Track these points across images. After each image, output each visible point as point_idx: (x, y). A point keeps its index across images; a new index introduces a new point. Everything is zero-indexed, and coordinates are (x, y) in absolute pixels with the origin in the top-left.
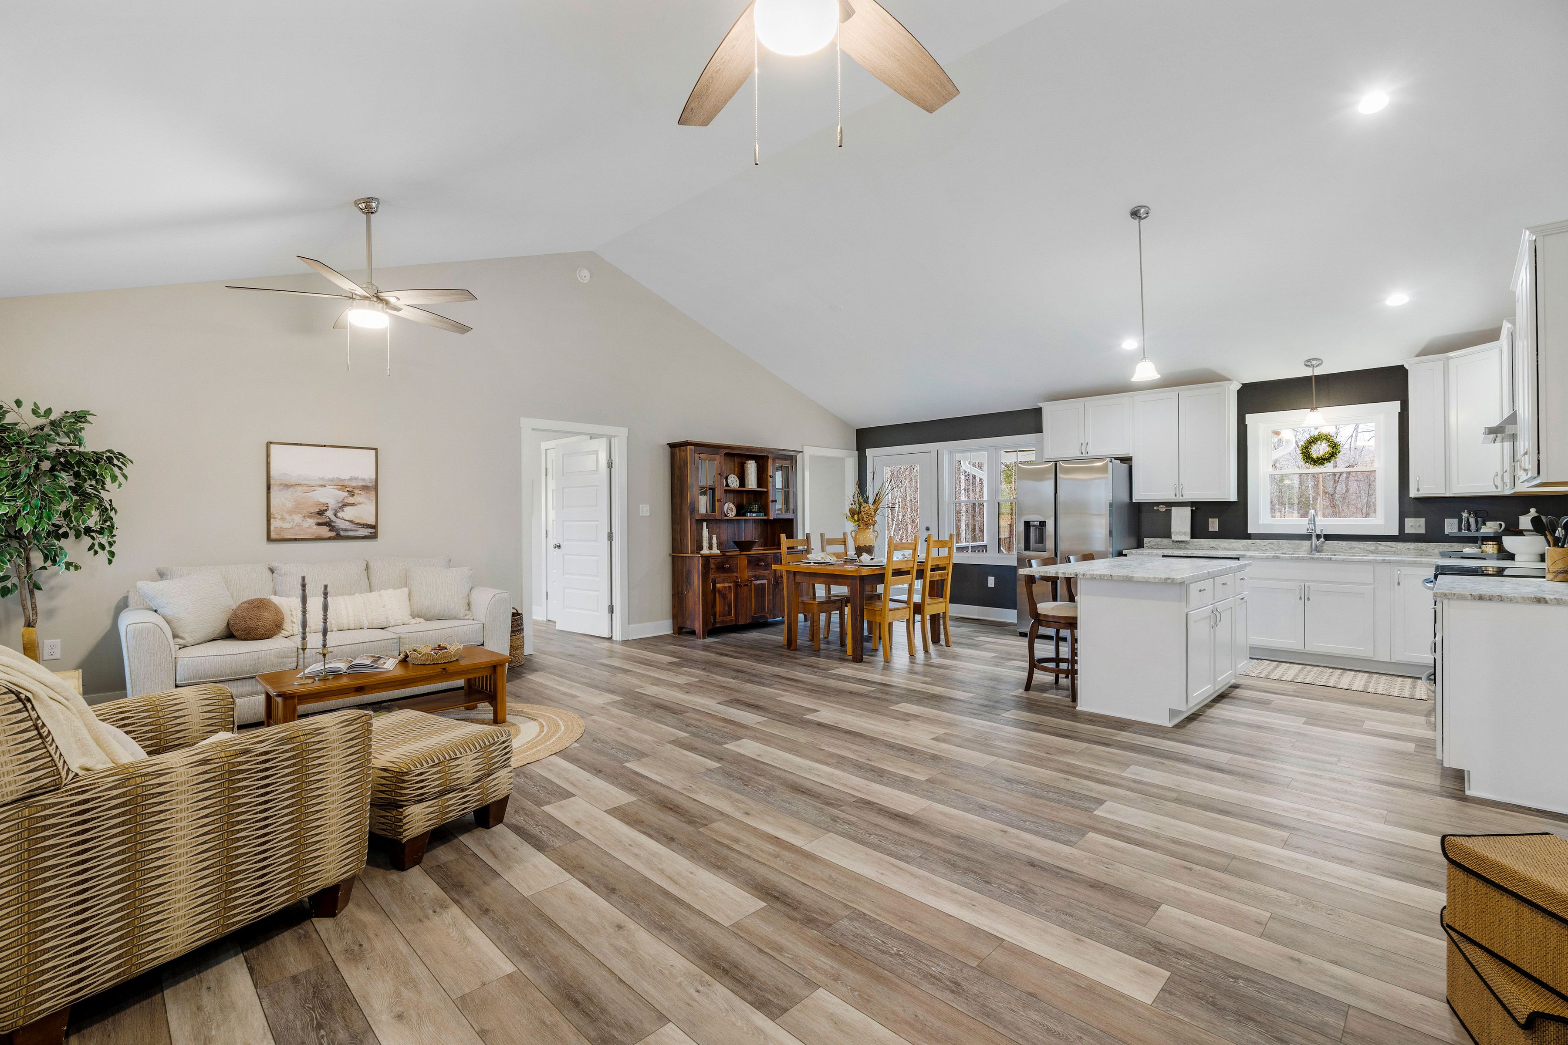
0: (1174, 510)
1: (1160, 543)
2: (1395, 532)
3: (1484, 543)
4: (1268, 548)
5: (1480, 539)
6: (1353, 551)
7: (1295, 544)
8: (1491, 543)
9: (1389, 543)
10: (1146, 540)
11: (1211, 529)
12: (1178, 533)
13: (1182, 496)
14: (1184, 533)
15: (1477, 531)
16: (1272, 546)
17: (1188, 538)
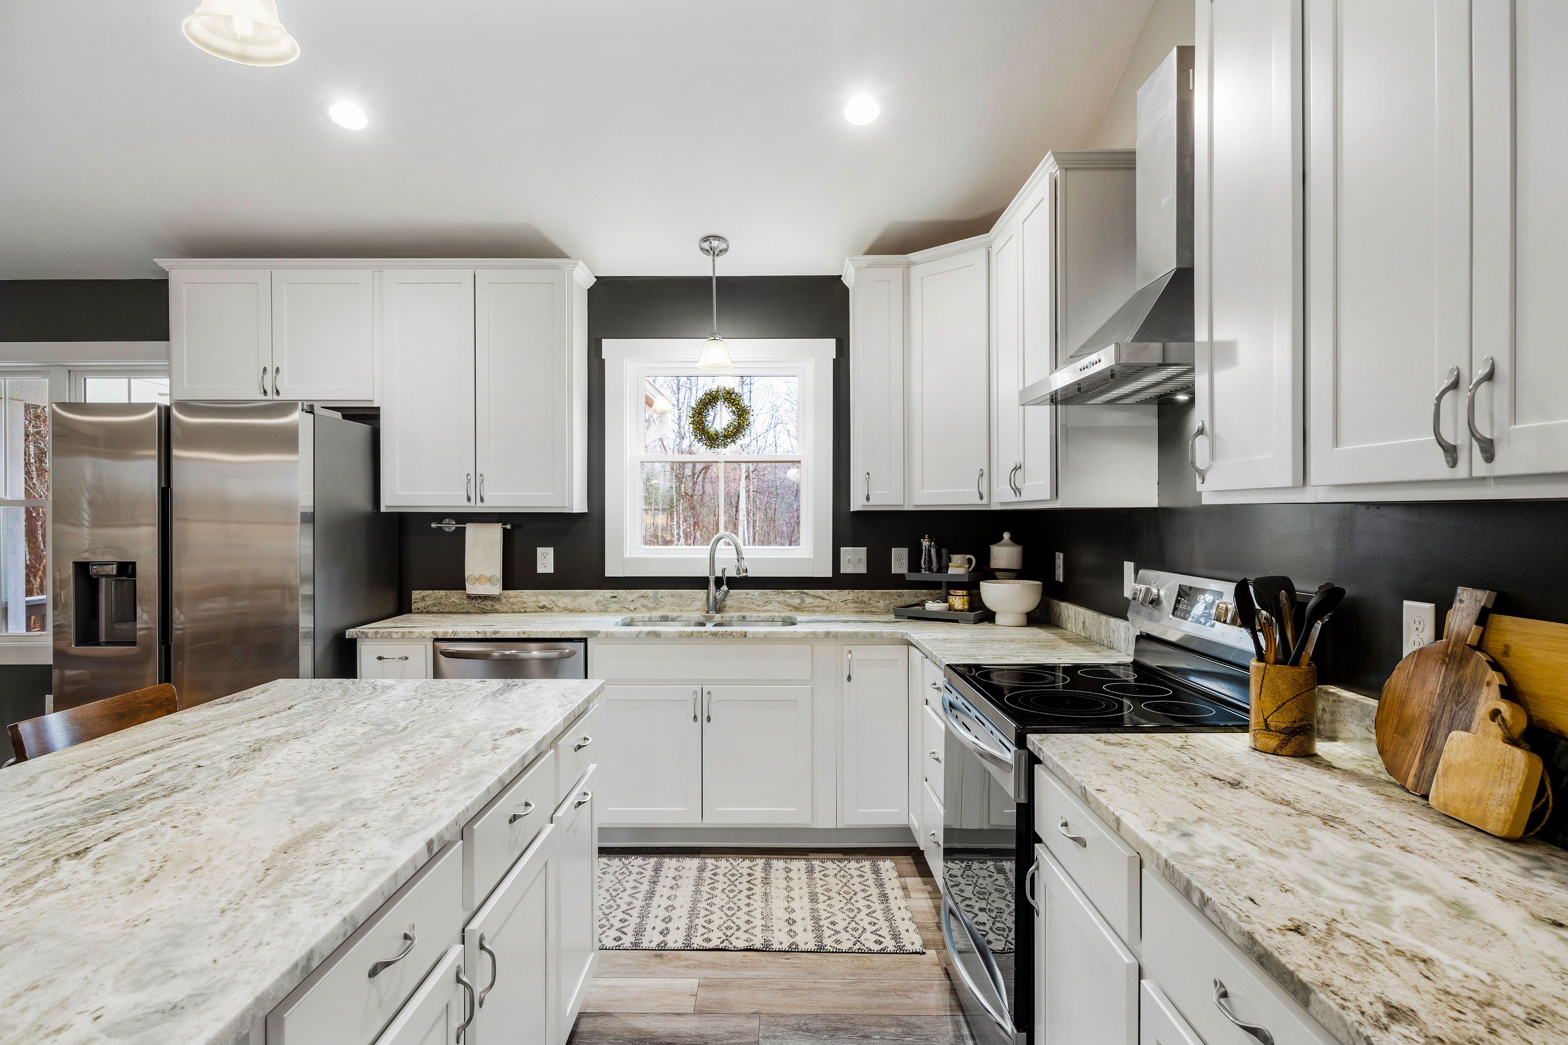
0: (471, 530)
1: (443, 601)
2: (827, 572)
3: (952, 592)
4: (638, 605)
5: (944, 585)
6: (768, 607)
7: (681, 596)
8: (960, 592)
9: (820, 592)
10: (416, 594)
11: (540, 570)
12: (478, 580)
13: (482, 500)
14: (490, 580)
15: (939, 570)
16: (645, 602)
17: (496, 589)
